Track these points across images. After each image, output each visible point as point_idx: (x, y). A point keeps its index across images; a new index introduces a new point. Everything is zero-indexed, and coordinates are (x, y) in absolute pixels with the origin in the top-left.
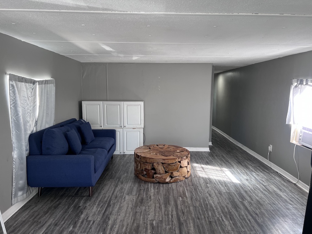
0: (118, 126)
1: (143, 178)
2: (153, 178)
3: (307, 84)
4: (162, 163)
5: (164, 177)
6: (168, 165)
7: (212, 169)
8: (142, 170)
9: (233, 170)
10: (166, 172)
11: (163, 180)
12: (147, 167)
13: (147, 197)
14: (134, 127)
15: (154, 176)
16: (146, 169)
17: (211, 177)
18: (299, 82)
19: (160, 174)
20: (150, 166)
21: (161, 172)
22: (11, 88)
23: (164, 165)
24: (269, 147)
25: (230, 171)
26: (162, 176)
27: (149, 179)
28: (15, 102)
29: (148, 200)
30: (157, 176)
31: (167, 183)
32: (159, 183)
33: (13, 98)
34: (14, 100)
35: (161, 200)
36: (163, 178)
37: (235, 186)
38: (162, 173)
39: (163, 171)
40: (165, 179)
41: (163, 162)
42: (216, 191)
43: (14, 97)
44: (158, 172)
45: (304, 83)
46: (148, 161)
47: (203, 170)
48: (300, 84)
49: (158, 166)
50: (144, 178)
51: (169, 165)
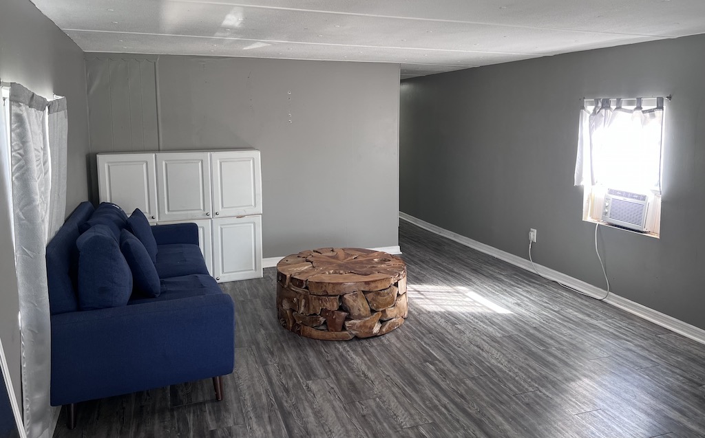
0: (199, 213)
1: (315, 333)
2: (344, 328)
3: (619, 108)
4: (364, 292)
5: (369, 324)
6: (376, 293)
7: (437, 292)
8: (315, 314)
9: (477, 289)
10: (373, 311)
11: (367, 330)
12: (328, 306)
13: (358, 376)
14: (241, 214)
15: (347, 324)
16: (324, 311)
17: (451, 309)
18: (600, 105)
19: (360, 317)
20: (335, 304)
21: (361, 313)
22: (14, 126)
23: (368, 295)
24: (532, 233)
25: (474, 291)
26: (365, 323)
27: (334, 334)
28: (23, 166)
29: (364, 383)
30: (354, 324)
31: (376, 336)
32: (357, 338)
33: (19, 154)
34: (19, 160)
35: (392, 376)
36: (366, 327)
37: (508, 319)
38: (363, 315)
39: (365, 309)
40: (371, 328)
41: (367, 289)
42: (485, 338)
43: (21, 151)
44: (356, 313)
45: (613, 107)
46: (330, 292)
47: (422, 297)
48: (602, 108)
49: (354, 301)
50: (320, 332)
51: (378, 293)
